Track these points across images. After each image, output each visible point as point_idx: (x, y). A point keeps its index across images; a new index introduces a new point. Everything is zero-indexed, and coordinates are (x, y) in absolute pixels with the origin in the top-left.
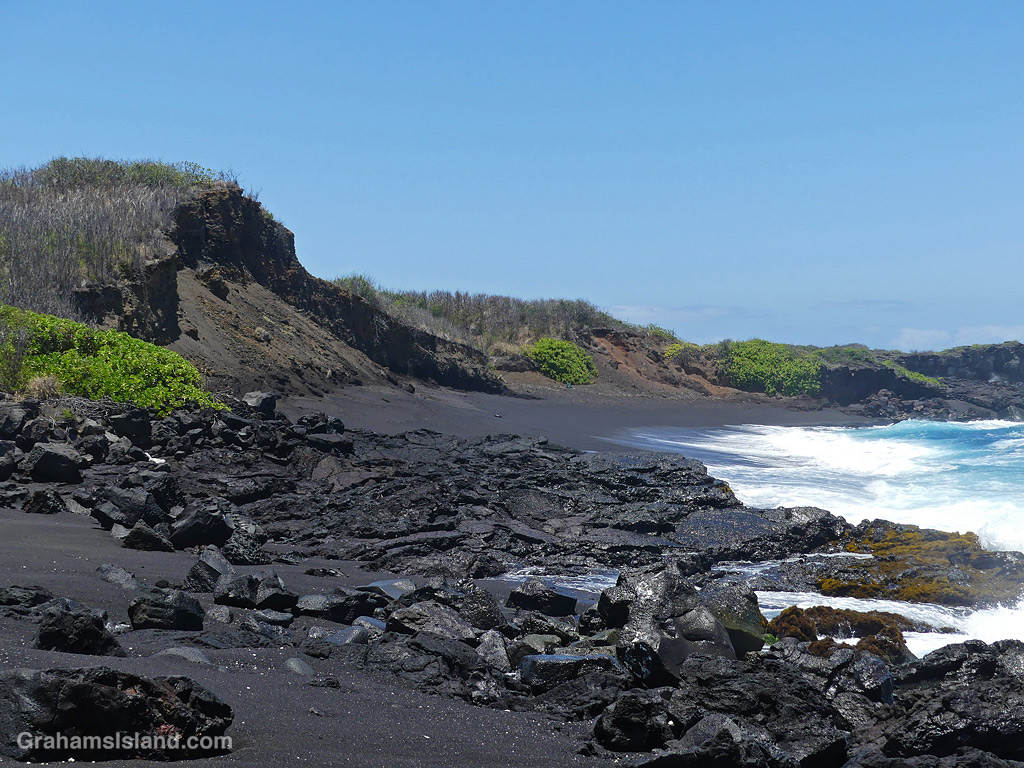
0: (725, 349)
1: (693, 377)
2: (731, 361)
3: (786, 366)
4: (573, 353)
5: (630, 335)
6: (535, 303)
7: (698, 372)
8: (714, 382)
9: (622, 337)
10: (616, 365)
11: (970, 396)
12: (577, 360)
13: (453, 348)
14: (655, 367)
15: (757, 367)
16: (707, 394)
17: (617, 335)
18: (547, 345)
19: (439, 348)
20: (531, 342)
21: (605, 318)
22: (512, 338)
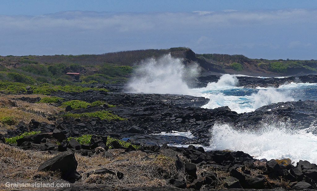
1: (263, 70)
2: (271, 66)
4: (239, 65)
5: (251, 61)
7: (264, 68)
8: (267, 70)
12: (240, 67)
13: (216, 66)
14: (256, 68)
15: (276, 68)
16: (265, 73)
17: (249, 61)
18: (234, 64)
19: (214, 66)
20: (231, 63)
21: (246, 58)
22: (228, 63)
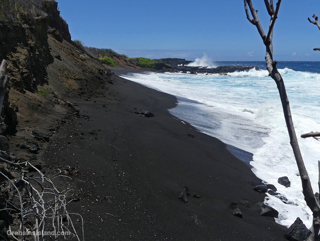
0: (137, 59)
2: (139, 61)
3: (149, 63)
4: (111, 60)
5: (120, 56)
6: (102, 49)
7: (133, 64)
8: (136, 66)
9: (118, 56)
10: (118, 62)
11: (177, 68)
12: (112, 61)
14: (125, 63)
15: (143, 63)
16: (136, 68)
17: (117, 56)
18: (106, 58)
20: (102, 57)
22: (99, 57)
